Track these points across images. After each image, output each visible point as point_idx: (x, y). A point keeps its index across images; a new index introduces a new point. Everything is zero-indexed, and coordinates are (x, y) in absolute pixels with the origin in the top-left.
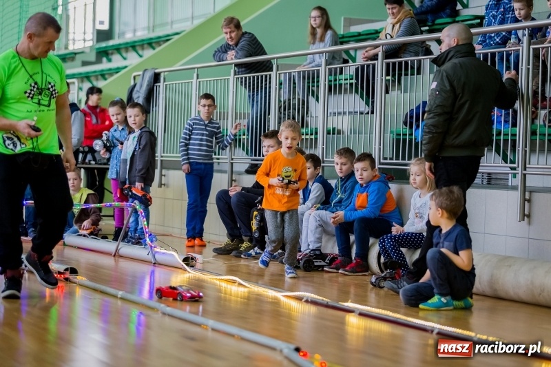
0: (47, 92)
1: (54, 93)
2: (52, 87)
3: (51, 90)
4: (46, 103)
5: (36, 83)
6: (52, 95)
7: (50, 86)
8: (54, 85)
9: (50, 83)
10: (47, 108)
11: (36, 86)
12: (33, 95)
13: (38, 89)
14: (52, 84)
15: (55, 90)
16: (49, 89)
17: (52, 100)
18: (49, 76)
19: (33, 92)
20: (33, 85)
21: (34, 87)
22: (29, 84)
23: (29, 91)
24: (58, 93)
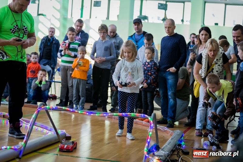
0: (22, 31)
1: (26, 32)
2: (25, 29)
3: (25, 30)
4: (21, 36)
5: (17, 26)
7: (24, 28)
8: (27, 28)
9: (24, 27)
11: (17, 27)
12: (15, 31)
13: (18, 28)
14: (26, 27)
15: (27, 30)
16: (23, 29)
17: (25, 35)
18: (25, 23)
19: (15, 30)
20: (15, 26)
21: (16, 27)
22: (13, 25)
23: (13, 29)
24: (28, 32)
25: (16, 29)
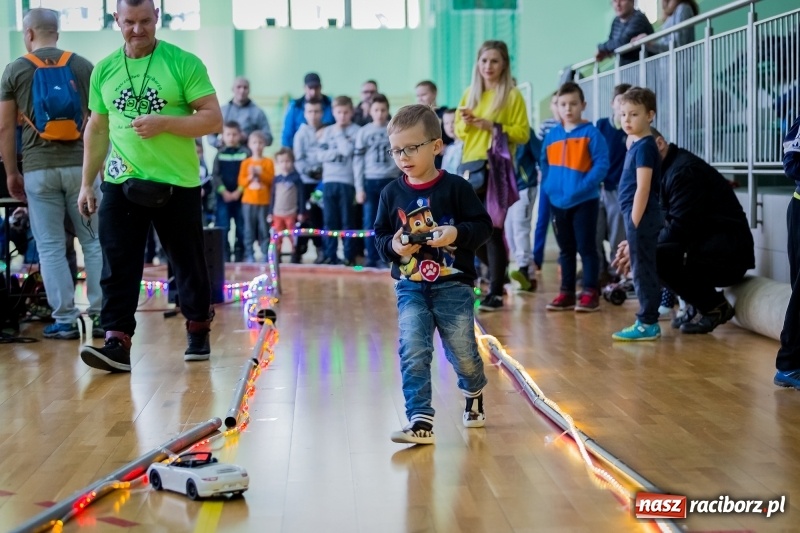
0: (144, 102)
2: (152, 95)
3: (150, 98)
5: (130, 89)
6: (152, 105)
7: (148, 94)
8: (156, 93)
9: (149, 90)
11: (129, 94)
12: (124, 105)
13: (131, 97)
14: (153, 91)
15: (157, 99)
16: (147, 98)
18: (154, 79)
19: (123, 102)
20: (125, 91)
21: (126, 95)
22: (120, 91)
23: (118, 101)
24: (165, 102)
25: (127, 98)
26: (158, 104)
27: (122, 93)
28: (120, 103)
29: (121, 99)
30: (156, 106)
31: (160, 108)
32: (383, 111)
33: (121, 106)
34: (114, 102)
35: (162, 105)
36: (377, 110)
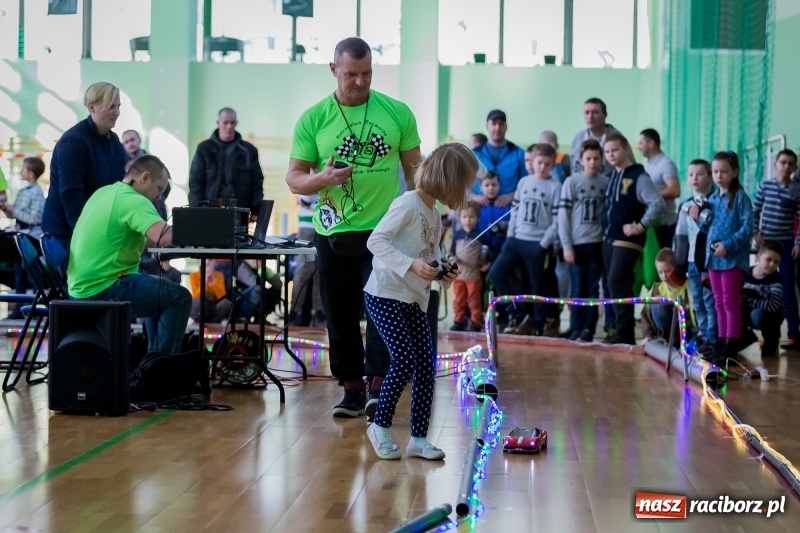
0: (370, 147)
1: (381, 148)
2: (378, 140)
3: (376, 144)
4: (368, 161)
5: (353, 136)
6: (378, 150)
7: (374, 139)
8: (382, 138)
9: (375, 136)
10: (368, 168)
11: (353, 140)
12: (348, 151)
13: (355, 143)
14: (379, 137)
15: (382, 145)
16: (372, 143)
17: (378, 158)
18: (377, 126)
19: (347, 149)
20: (348, 138)
21: (349, 141)
22: (342, 138)
23: (342, 147)
24: (389, 148)
25: (351, 145)
26: (384, 149)
27: (345, 139)
28: (343, 150)
29: (345, 146)
30: (382, 152)
31: (385, 153)
32: (595, 159)
33: (345, 153)
34: (337, 149)
35: (387, 150)
36: (589, 159)
